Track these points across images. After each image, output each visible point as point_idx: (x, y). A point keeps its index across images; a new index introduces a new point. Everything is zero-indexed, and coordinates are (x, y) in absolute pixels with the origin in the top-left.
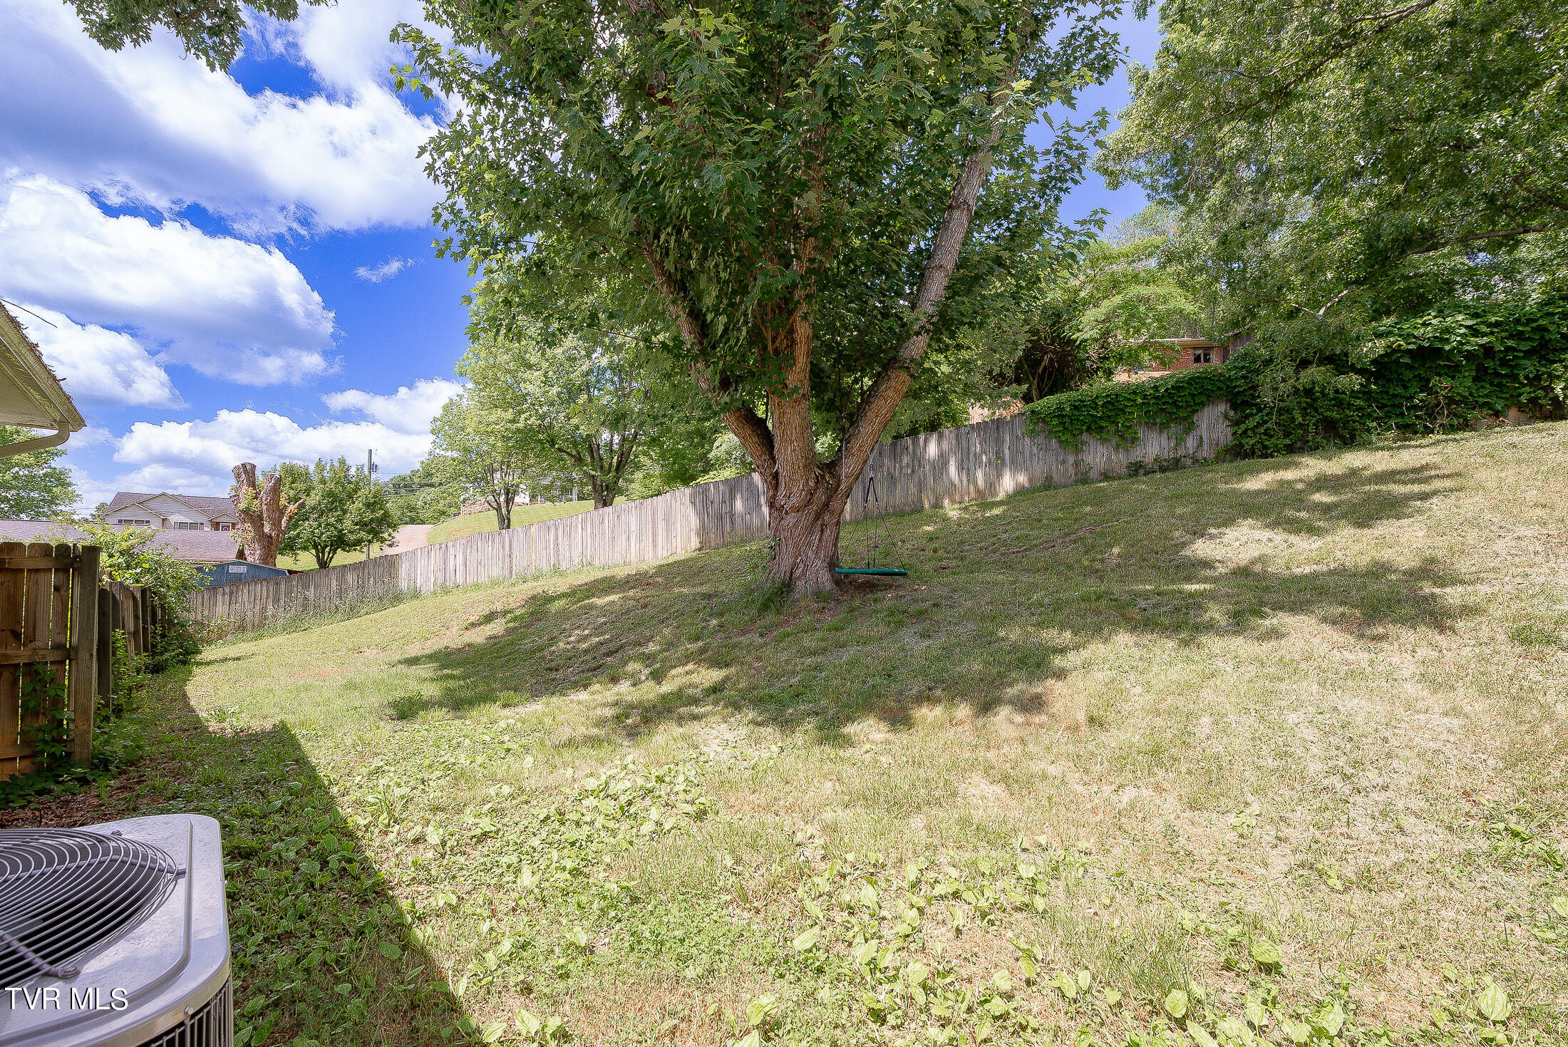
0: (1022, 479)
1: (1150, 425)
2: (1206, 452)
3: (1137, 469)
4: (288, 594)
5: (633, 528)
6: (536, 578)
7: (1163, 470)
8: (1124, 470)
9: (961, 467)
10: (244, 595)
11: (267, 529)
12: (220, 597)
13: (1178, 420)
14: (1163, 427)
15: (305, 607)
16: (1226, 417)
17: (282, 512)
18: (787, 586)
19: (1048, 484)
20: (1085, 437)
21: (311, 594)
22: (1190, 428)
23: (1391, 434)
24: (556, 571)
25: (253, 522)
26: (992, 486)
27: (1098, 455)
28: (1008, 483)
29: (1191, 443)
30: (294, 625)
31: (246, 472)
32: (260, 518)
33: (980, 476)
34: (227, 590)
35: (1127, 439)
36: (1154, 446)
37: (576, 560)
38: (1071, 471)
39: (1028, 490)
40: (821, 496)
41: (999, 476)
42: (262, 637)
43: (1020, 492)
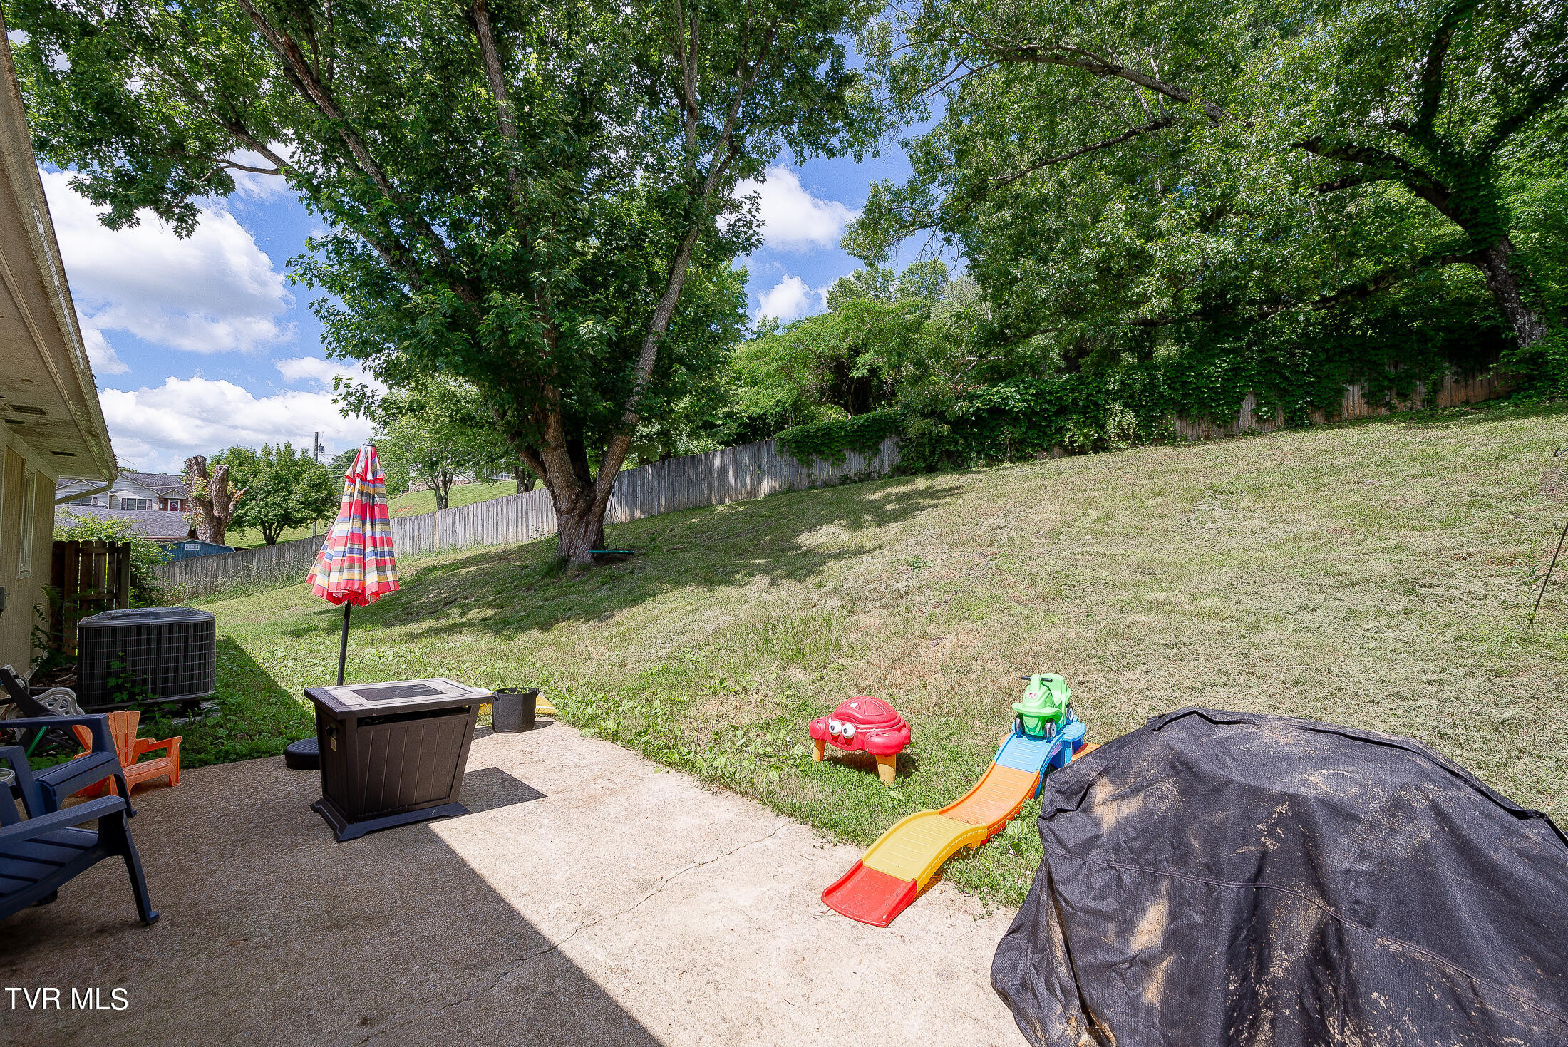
0: (775, 484)
1: (854, 450)
2: (887, 470)
3: (845, 480)
4: (235, 567)
5: (512, 515)
6: (437, 554)
7: (861, 480)
8: (837, 481)
9: (736, 475)
10: (197, 567)
11: (216, 513)
12: (177, 569)
13: (869, 447)
14: (861, 451)
15: (249, 577)
16: (897, 445)
17: (229, 498)
18: (564, 562)
19: (791, 489)
20: (814, 456)
21: (254, 567)
22: (877, 451)
23: (983, 462)
24: (454, 549)
25: (204, 507)
26: (756, 489)
27: (823, 470)
28: (766, 486)
29: (877, 463)
30: (240, 592)
31: (197, 463)
32: (211, 503)
33: (748, 480)
34: (184, 564)
35: (839, 460)
36: (855, 464)
37: (469, 540)
38: (806, 480)
39: (780, 493)
40: (581, 504)
41: (761, 481)
42: (212, 601)
43: (773, 493)
